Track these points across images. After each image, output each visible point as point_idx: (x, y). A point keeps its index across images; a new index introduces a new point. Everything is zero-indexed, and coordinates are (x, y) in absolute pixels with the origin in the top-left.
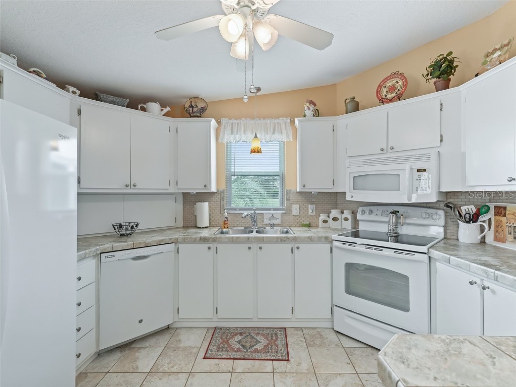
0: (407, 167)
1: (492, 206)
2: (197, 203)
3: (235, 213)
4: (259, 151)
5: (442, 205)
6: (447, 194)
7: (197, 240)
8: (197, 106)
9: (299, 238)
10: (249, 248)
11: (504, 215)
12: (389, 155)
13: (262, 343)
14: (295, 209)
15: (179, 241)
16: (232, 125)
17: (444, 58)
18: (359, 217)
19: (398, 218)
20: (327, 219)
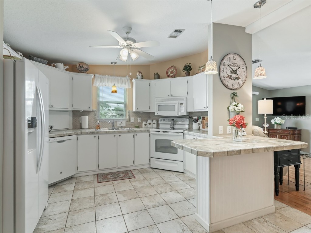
0: (177, 102)
1: (202, 117)
2: (82, 117)
3: (102, 122)
4: (116, 92)
5: (188, 117)
6: (190, 112)
7: (89, 133)
8: (83, 67)
9: (137, 131)
10: (115, 136)
11: (205, 120)
12: (171, 98)
13: (122, 175)
14: (132, 120)
15: (79, 134)
16: (101, 78)
17: (188, 65)
18: (159, 122)
19: (174, 122)
20: (146, 124)
